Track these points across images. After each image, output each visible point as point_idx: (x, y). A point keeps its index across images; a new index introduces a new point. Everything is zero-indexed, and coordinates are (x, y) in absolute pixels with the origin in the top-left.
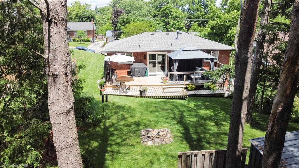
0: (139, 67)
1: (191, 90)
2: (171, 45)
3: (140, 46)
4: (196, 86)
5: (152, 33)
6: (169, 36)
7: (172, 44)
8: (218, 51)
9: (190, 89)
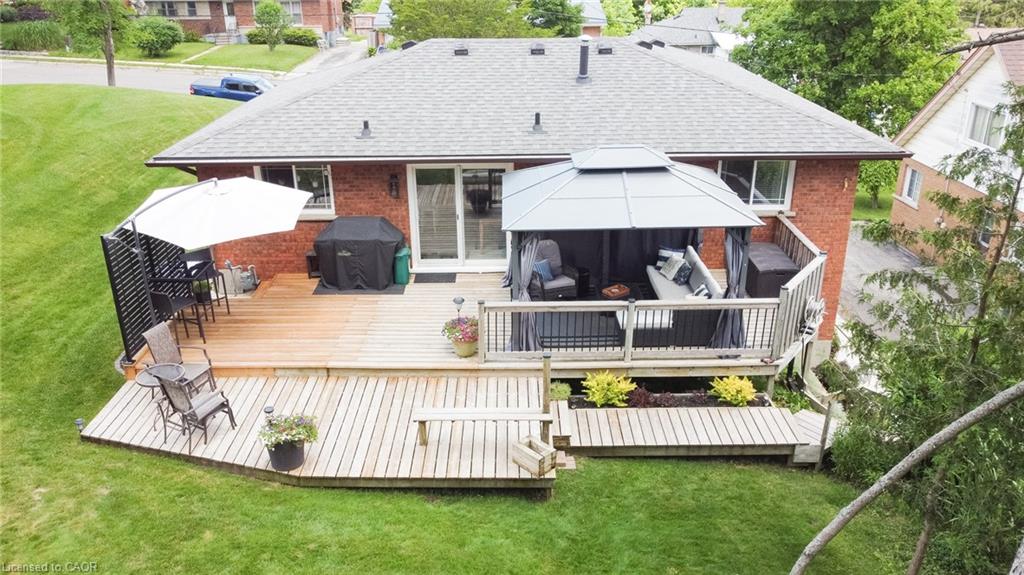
0: (356, 242)
1: (602, 406)
2: (537, 121)
3: (366, 124)
4: (634, 380)
5: (458, 43)
6: (546, 62)
7: (538, 115)
8: (793, 163)
9: (597, 398)
